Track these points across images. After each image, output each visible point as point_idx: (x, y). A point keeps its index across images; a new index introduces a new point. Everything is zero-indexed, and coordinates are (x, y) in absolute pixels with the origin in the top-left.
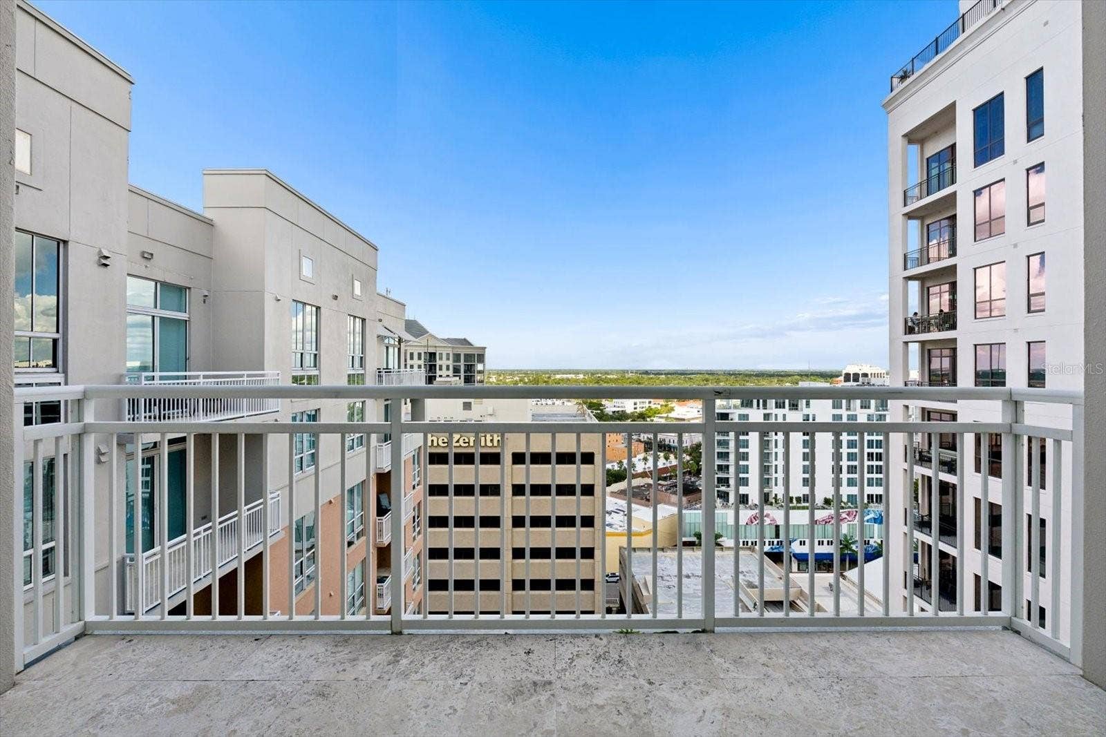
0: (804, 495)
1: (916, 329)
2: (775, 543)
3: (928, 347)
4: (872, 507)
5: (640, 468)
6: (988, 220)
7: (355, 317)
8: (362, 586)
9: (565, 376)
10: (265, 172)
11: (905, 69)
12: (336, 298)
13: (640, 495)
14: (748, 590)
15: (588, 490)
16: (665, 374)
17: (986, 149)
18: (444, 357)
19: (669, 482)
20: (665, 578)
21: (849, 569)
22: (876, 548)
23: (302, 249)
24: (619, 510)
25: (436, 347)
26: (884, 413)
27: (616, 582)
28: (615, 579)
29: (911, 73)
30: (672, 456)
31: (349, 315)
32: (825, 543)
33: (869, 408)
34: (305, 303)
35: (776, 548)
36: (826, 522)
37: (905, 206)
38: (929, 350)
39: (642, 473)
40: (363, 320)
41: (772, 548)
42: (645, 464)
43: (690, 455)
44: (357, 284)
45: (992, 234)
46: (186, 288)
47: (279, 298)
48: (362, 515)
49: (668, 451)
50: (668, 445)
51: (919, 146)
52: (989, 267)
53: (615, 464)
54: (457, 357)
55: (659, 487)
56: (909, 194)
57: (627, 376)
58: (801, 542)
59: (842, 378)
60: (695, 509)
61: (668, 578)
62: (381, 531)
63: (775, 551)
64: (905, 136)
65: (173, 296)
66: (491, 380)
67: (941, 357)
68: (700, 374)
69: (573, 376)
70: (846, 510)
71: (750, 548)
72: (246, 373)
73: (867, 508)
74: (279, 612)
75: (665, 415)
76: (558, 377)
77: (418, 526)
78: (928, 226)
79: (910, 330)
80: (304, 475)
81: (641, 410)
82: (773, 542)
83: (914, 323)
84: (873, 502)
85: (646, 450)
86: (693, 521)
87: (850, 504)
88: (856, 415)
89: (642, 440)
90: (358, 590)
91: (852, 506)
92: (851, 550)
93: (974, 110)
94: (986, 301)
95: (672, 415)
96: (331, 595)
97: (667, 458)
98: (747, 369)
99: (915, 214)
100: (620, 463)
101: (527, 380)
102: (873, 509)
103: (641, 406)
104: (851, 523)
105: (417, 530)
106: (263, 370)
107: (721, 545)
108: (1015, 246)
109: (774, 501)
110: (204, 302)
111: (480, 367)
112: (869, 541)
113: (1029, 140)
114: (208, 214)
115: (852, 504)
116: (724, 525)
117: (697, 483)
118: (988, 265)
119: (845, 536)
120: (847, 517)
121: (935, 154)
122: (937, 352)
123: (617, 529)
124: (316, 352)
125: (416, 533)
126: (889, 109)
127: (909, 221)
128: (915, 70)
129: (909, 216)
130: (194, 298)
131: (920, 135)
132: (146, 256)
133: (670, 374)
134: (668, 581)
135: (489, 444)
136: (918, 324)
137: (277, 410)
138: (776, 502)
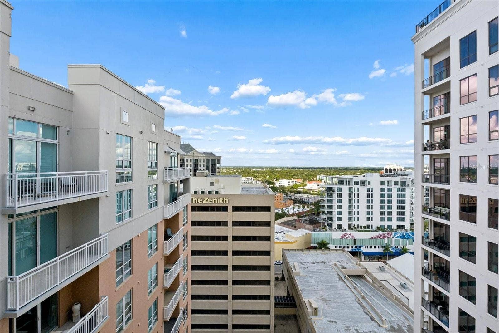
0: (367, 225)
1: (428, 148)
2: (354, 247)
3: (434, 157)
4: (399, 231)
5: (291, 212)
6: (467, 94)
7: (152, 142)
8: (156, 276)
9: (257, 169)
10: (100, 66)
11: (423, 22)
12: (141, 132)
13: (291, 225)
14: (342, 270)
15: (268, 224)
16: (303, 169)
17: (466, 59)
18: (202, 161)
19: (304, 219)
20: (303, 264)
21: (388, 260)
22: (401, 250)
23: (122, 107)
24: (282, 231)
25: (198, 156)
26: (405, 187)
27: (280, 265)
28: (280, 263)
29: (426, 23)
30: (306, 206)
31: (149, 141)
32: (377, 247)
33: (398, 185)
34: (124, 135)
35: (354, 250)
36: (377, 238)
37: (423, 88)
38: (434, 159)
39: (292, 214)
40: (157, 144)
41: (352, 250)
42: (294, 210)
43: (314, 206)
44: (153, 126)
45: (470, 102)
46: (57, 127)
47: (108, 133)
48: (156, 241)
49: (304, 204)
50: (304, 201)
51: (430, 59)
52: (468, 118)
53: (280, 210)
54: (208, 161)
55: (300, 221)
56: (425, 83)
57: (285, 169)
58: (366, 247)
59: (384, 171)
60: (317, 231)
61: (304, 264)
62: (166, 247)
63: (354, 251)
64: (423, 54)
65: (50, 132)
66: (224, 171)
67: (441, 162)
68: (318, 169)
69: (261, 169)
70: (387, 232)
71: (342, 250)
72: (86, 172)
73: (397, 231)
74: (107, 296)
75: (303, 187)
76: (254, 170)
77: (186, 243)
78: (434, 98)
79: (425, 149)
80: (123, 223)
81: (292, 185)
82: (353, 247)
83: (427, 146)
84: (399, 228)
85: (294, 204)
86: (316, 237)
87: (388, 229)
88: (392, 188)
89: (292, 199)
90: (154, 278)
91: (389, 230)
92: (389, 251)
93: (460, 40)
94: (467, 135)
95: (306, 187)
96: (138, 283)
97: (303, 207)
98: (340, 166)
99: (428, 93)
100: (282, 209)
101: (240, 171)
102: (399, 232)
103: (292, 183)
104: (389, 238)
105: (186, 245)
106: (99, 170)
107: (329, 248)
108: (482, 107)
109: (353, 228)
110: (68, 134)
111: (218, 165)
112: (397, 247)
113: (490, 54)
114: (70, 88)
115: (390, 229)
116: (330, 239)
117: (318, 219)
118: (467, 117)
119: (387, 244)
120: (387, 235)
121: (438, 63)
122: (439, 160)
123: (281, 240)
124: (130, 160)
125: (185, 247)
126: (415, 41)
127: (425, 96)
128: (429, 22)
129: (425, 93)
130: (61, 132)
131: (430, 54)
132: (30, 109)
133: (305, 169)
134: (305, 265)
135: (222, 202)
136: (429, 146)
137: (106, 191)
138: (354, 228)
